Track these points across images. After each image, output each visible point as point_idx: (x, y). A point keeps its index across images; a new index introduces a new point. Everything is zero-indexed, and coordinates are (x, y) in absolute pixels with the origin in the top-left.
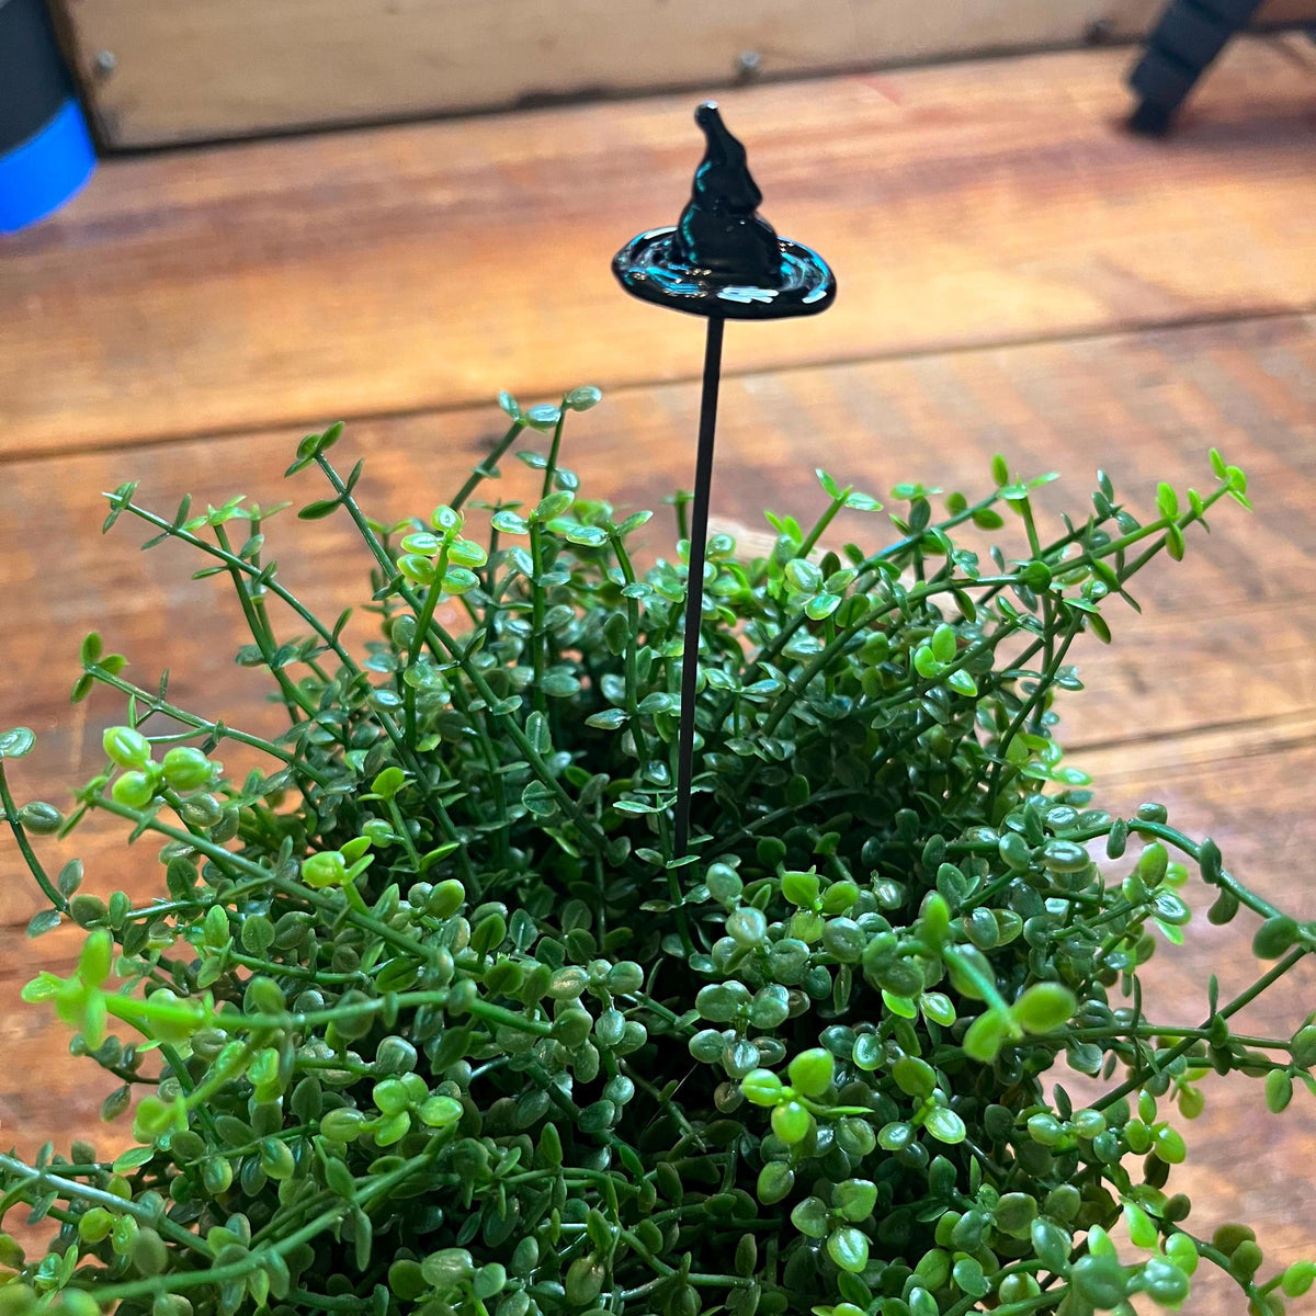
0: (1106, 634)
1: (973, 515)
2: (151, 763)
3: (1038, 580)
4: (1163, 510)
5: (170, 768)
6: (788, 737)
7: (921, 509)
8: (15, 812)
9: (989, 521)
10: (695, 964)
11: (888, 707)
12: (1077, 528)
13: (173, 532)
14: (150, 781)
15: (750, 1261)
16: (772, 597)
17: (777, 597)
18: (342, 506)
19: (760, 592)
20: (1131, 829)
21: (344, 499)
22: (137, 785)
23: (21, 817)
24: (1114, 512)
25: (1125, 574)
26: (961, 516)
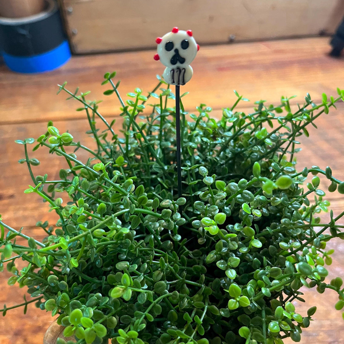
0: (308, 134)
1: (275, 109)
2: (58, 135)
3: (289, 118)
4: (323, 102)
5: (63, 137)
6: (223, 159)
7: (261, 105)
8: (28, 160)
9: (279, 111)
10: (195, 212)
11: (249, 148)
12: (301, 108)
13: (74, 96)
14: (58, 139)
15: (203, 280)
16: (222, 126)
17: (223, 126)
18: (114, 92)
19: (219, 125)
20: (309, 171)
21: (115, 90)
22: (54, 139)
23: (30, 161)
24: (311, 103)
25: (313, 119)
26: (272, 109)
